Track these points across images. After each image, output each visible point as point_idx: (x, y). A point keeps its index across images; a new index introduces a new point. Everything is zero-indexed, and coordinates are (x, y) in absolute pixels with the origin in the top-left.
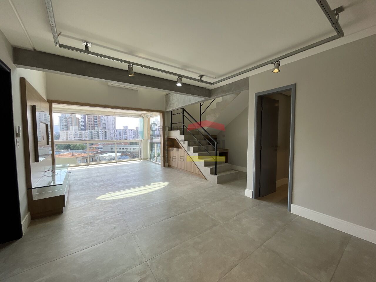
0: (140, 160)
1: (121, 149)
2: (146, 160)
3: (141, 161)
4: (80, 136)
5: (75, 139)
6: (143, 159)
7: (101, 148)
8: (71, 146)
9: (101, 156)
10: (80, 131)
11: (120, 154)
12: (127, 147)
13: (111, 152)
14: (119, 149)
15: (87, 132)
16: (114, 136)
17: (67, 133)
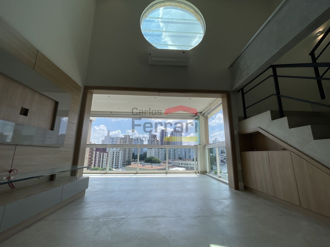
0: (196, 173)
1: (185, 165)
2: (204, 174)
3: (197, 175)
4: (158, 153)
5: (155, 155)
6: (199, 172)
7: (171, 163)
8: (152, 160)
9: (171, 169)
10: (158, 150)
11: (185, 169)
12: (191, 163)
13: (178, 167)
14: (184, 164)
15: (163, 151)
16: (181, 154)
17: (151, 151)
